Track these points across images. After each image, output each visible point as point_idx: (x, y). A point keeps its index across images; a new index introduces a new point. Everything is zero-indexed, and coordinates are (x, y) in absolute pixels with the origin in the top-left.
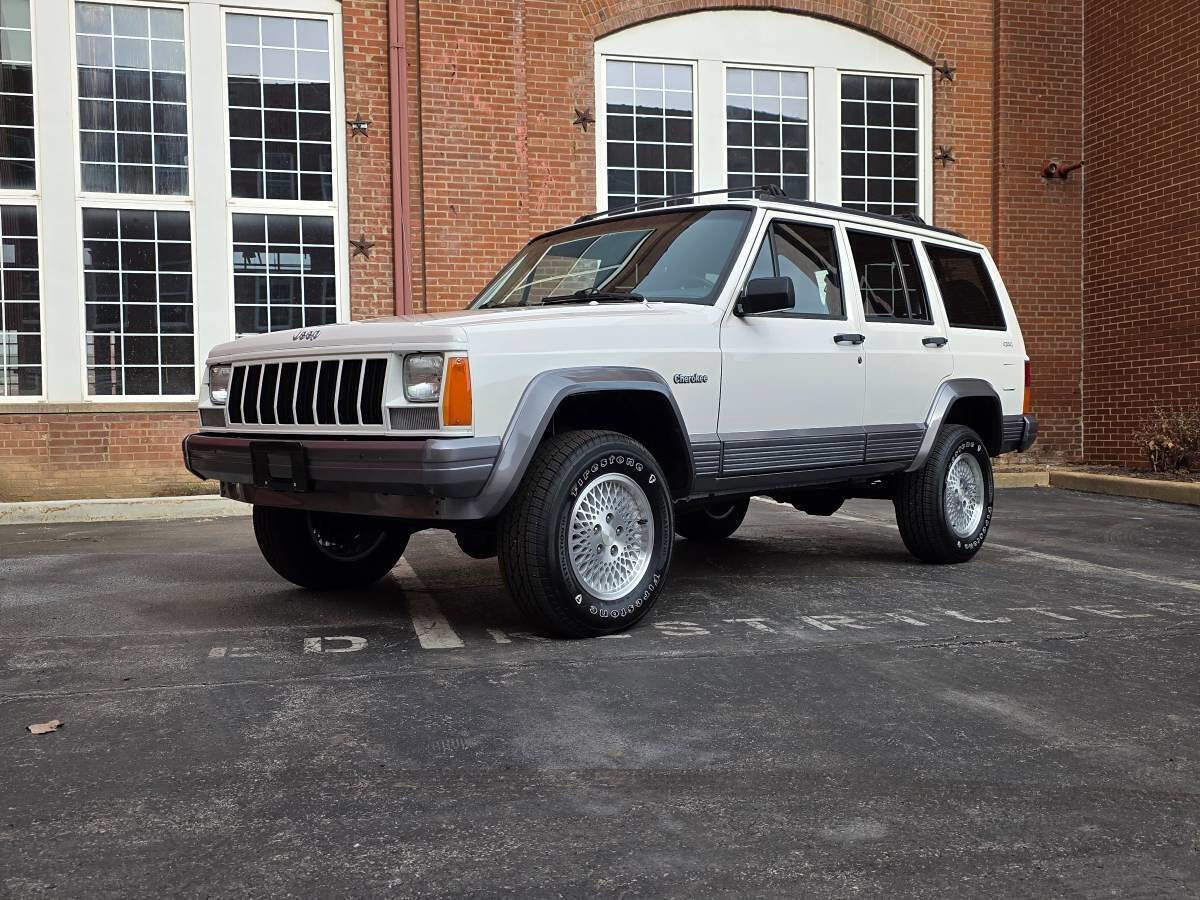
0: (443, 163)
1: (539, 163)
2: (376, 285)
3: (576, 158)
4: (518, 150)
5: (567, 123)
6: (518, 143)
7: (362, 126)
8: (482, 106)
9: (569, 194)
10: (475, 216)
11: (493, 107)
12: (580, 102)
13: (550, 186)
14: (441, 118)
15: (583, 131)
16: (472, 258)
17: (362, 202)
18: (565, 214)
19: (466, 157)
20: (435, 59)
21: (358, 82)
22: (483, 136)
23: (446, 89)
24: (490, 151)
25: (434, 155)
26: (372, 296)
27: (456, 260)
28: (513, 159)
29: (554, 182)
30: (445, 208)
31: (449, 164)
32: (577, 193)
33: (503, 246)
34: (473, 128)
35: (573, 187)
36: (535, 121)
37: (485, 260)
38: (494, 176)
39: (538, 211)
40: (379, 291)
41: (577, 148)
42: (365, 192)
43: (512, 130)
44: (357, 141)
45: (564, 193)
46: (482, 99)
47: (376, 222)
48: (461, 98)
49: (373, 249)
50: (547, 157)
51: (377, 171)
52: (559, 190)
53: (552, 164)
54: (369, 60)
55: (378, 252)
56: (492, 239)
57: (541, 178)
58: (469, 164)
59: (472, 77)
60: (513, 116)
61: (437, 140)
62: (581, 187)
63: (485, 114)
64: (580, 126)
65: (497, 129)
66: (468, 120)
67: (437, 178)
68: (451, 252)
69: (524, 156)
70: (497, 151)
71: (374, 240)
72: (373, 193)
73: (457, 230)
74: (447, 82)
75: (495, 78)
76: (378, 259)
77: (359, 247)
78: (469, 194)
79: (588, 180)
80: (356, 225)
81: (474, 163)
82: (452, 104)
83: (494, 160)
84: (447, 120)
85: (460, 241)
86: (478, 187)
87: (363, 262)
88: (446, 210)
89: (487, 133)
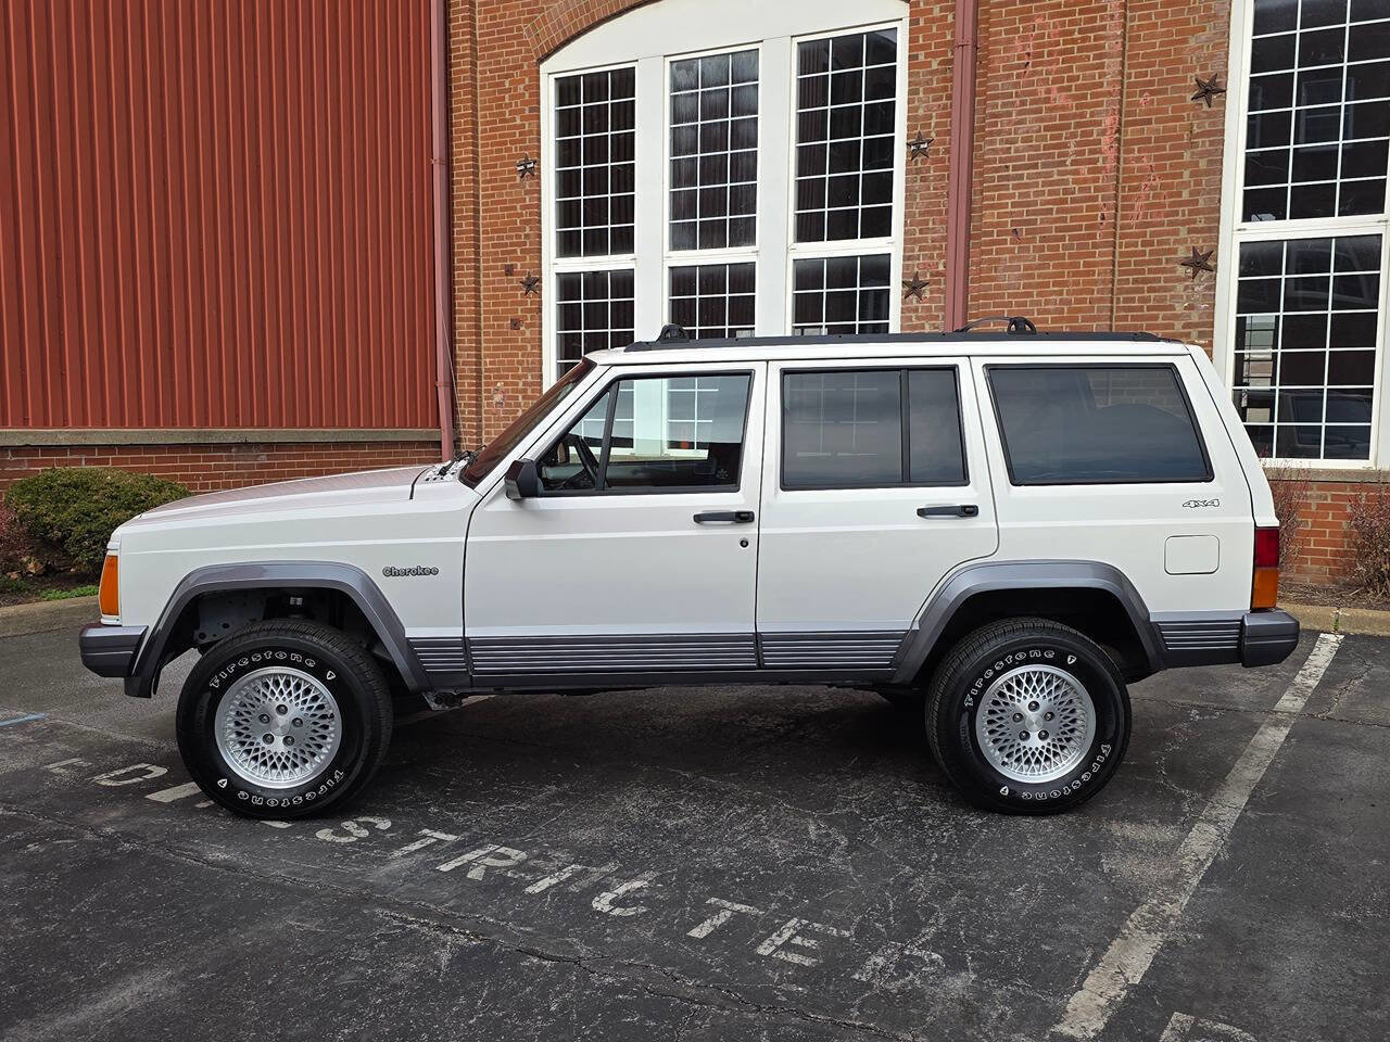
0: (1007, 178)
1: (1138, 160)
3: (1192, 145)
4: (1105, 147)
5: (1183, 99)
6: (1105, 139)
7: (922, 146)
8: (1059, 99)
9: (1179, 194)
10: (1043, 239)
11: (1075, 98)
12: (1203, 67)
13: (1153, 188)
14: (1009, 123)
15: (1205, 107)
16: (1035, 291)
17: (918, 235)
18: (1171, 223)
19: (1035, 166)
20: (1005, 51)
21: (921, 95)
22: (1060, 136)
23: (1016, 85)
24: (1066, 154)
25: (996, 170)
27: (1016, 295)
28: (1097, 160)
29: (1158, 182)
30: (1006, 233)
31: (1015, 178)
32: (1191, 194)
33: (1075, 274)
34: (1047, 129)
35: (1186, 185)
36: (1139, 105)
37: (1054, 293)
38: (1071, 186)
39: (1133, 222)
41: (1196, 130)
42: (920, 223)
43: (1099, 123)
44: (916, 164)
45: (1171, 195)
46: (1061, 90)
47: (932, 257)
48: (1034, 93)
49: (927, 288)
50: (1149, 150)
51: (937, 196)
52: (1165, 192)
54: (935, 66)
55: (932, 292)
56: (1062, 266)
57: (1140, 178)
58: (1039, 175)
59: (1050, 63)
60: (1100, 104)
61: (1002, 150)
62: (1198, 183)
63: (1063, 108)
64: (1202, 101)
65: (1078, 125)
66: (1041, 120)
67: (1000, 197)
68: (1009, 287)
69: (1112, 154)
70: (1078, 153)
71: (928, 278)
72: (931, 223)
73: (1020, 259)
74: (1018, 76)
75: (1080, 59)
76: (932, 300)
77: (913, 287)
78: (1036, 213)
79: (1207, 173)
80: (910, 262)
81: (1046, 173)
82: (1023, 103)
83: (1072, 165)
84: (1016, 124)
85: (1022, 272)
86: (1048, 202)
87: (915, 304)
88: (1007, 235)
89: (1064, 132)
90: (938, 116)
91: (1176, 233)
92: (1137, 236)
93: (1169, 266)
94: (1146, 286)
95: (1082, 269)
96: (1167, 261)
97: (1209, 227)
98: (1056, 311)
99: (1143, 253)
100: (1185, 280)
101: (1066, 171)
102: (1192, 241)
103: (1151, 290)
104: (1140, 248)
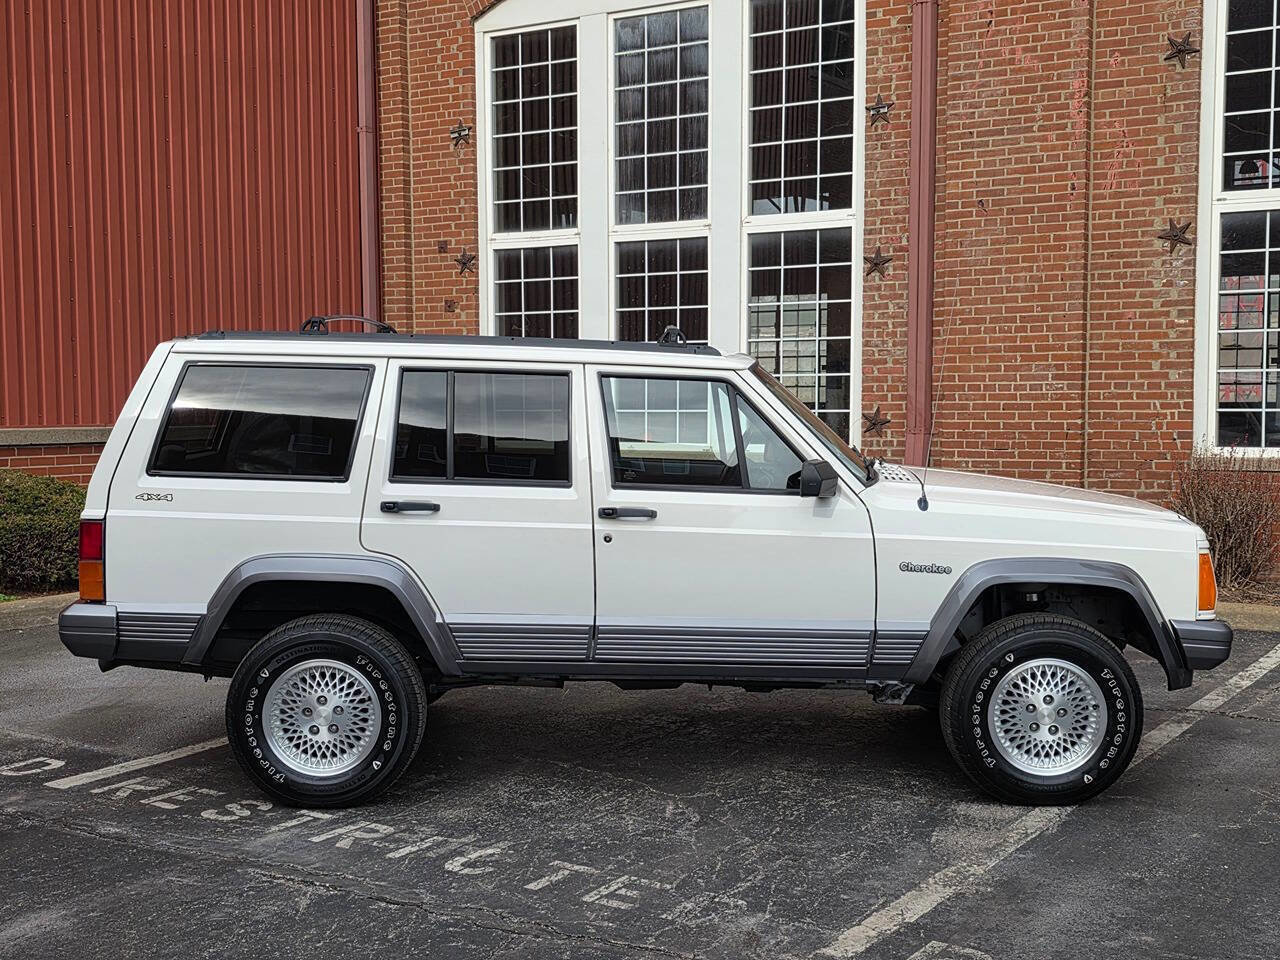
0: (972, 145)
1: (1110, 125)
2: (891, 310)
3: (1167, 109)
4: (1072, 111)
5: (1155, 60)
6: (1074, 104)
7: (882, 111)
8: (1024, 60)
9: (1154, 162)
10: (1012, 211)
11: (1041, 59)
12: (1176, 25)
13: (1126, 155)
14: (972, 86)
15: (1179, 68)
16: (1004, 268)
17: (879, 207)
18: (1146, 193)
19: (1001, 132)
20: (966, 9)
21: (880, 55)
22: (1026, 100)
23: (979, 45)
24: (1033, 120)
25: (960, 136)
26: (886, 324)
27: (983, 272)
28: (1065, 126)
29: (1132, 148)
30: (972, 205)
31: (979, 145)
32: (1166, 162)
33: (1045, 249)
34: (1012, 91)
35: (1162, 151)
36: (1108, 65)
37: (1023, 269)
38: (1039, 153)
39: (1106, 192)
40: (894, 318)
41: (1169, 93)
42: (882, 194)
43: (1066, 86)
44: (876, 130)
45: (1146, 163)
46: (1025, 50)
47: (894, 231)
48: (997, 54)
49: (891, 264)
50: (1122, 114)
51: (899, 164)
52: (1139, 160)
53: (1129, 123)
54: (894, 24)
55: (895, 268)
56: (1032, 240)
57: (1114, 145)
58: (1005, 142)
59: (1014, 22)
60: (1067, 66)
61: (965, 114)
62: (1173, 150)
63: (1028, 70)
64: (1175, 61)
65: (1044, 88)
66: (1006, 83)
67: (964, 166)
68: (976, 263)
69: (1081, 119)
70: (1044, 118)
71: (891, 253)
72: (893, 194)
73: (986, 232)
74: (981, 35)
75: (1045, 17)
76: (895, 277)
77: (875, 264)
78: (1002, 182)
79: (1184, 138)
80: (871, 237)
81: (1012, 139)
82: (987, 65)
83: (1039, 131)
84: (979, 87)
85: (989, 247)
86: (1016, 171)
87: (877, 281)
88: (974, 206)
89: (1030, 96)
90: (899, 78)
91: (1152, 203)
92: (1112, 206)
93: (1146, 239)
94: (1121, 261)
95: (1052, 243)
96: (1144, 234)
97: (1187, 198)
98: (1027, 289)
99: (1118, 226)
100: (1162, 254)
101: (1034, 137)
102: (1168, 213)
103: (1127, 265)
104: (1114, 220)
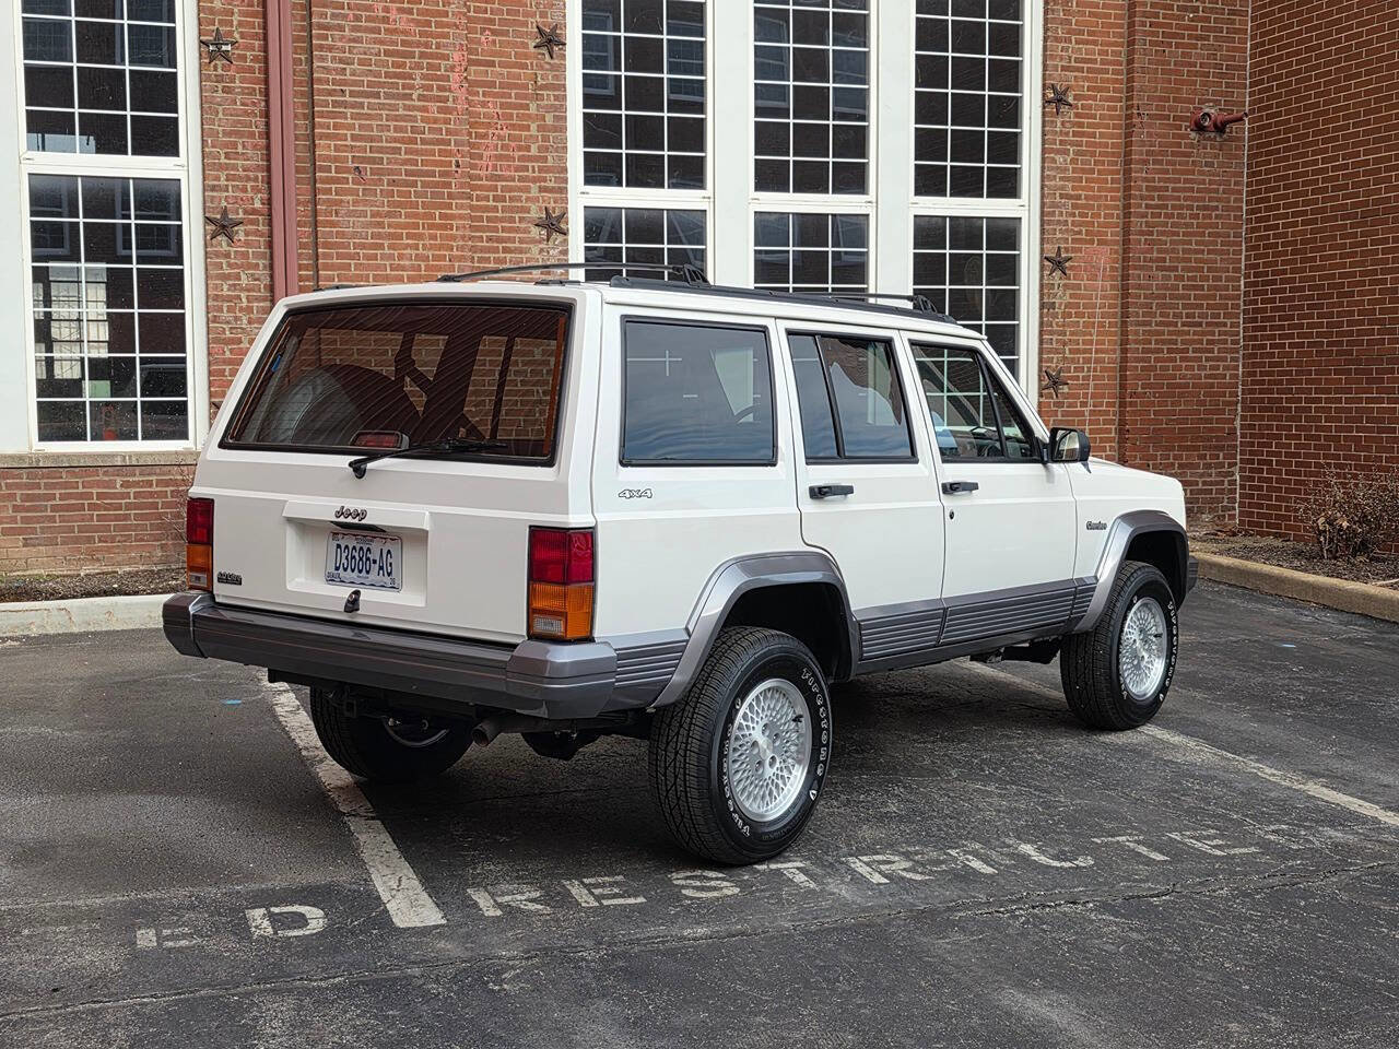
0: (344, 104)
2: (244, 281)
3: (538, 97)
4: (455, 86)
5: (525, 45)
6: (454, 76)
7: (224, 48)
8: (400, 21)
9: (528, 149)
10: (392, 183)
11: (418, 23)
12: (543, 15)
13: (500, 138)
14: (341, 38)
15: (548, 58)
16: (386, 243)
17: (223, 160)
18: (521, 179)
19: (377, 95)
22: (403, 65)
24: (412, 87)
25: (331, 93)
26: (239, 297)
27: (363, 246)
28: (446, 100)
29: (506, 132)
30: (347, 170)
31: (354, 106)
32: (540, 150)
33: (431, 227)
34: (387, 53)
35: (534, 139)
36: (479, 42)
37: (408, 246)
38: (419, 124)
39: (483, 173)
40: (248, 291)
41: (540, 82)
42: (226, 145)
43: (446, 57)
44: (216, 70)
45: (520, 148)
46: (400, 10)
47: (244, 190)
48: (370, 9)
49: (241, 228)
50: (496, 95)
51: (246, 113)
52: (513, 144)
53: (502, 106)
55: (247, 234)
56: (416, 216)
57: (488, 125)
58: (382, 107)
60: (446, 36)
61: (335, 69)
62: (546, 139)
63: (405, 32)
64: (544, 50)
65: (422, 55)
66: (382, 42)
67: (336, 126)
68: (354, 235)
69: (462, 94)
70: (423, 87)
71: (241, 215)
72: (240, 147)
73: (365, 203)
76: (247, 244)
77: (219, 226)
78: (381, 150)
79: (553, 129)
80: (215, 194)
81: (390, 105)
82: (357, 18)
83: (419, 100)
84: (350, 40)
85: (368, 219)
86: (395, 140)
87: (225, 247)
88: (350, 173)
89: (407, 61)
90: (241, 13)
91: (527, 190)
92: (490, 189)
93: (523, 225)
94: (500, 246)
95: (438, 221)
96: (521, 219)
97: (559, 188)
98: (413, 268)
99: (495, 209)
100: (540, 242)
101: (414, 106)
102: (544, 201)
103: (506, 250)
104: (491, 203)
